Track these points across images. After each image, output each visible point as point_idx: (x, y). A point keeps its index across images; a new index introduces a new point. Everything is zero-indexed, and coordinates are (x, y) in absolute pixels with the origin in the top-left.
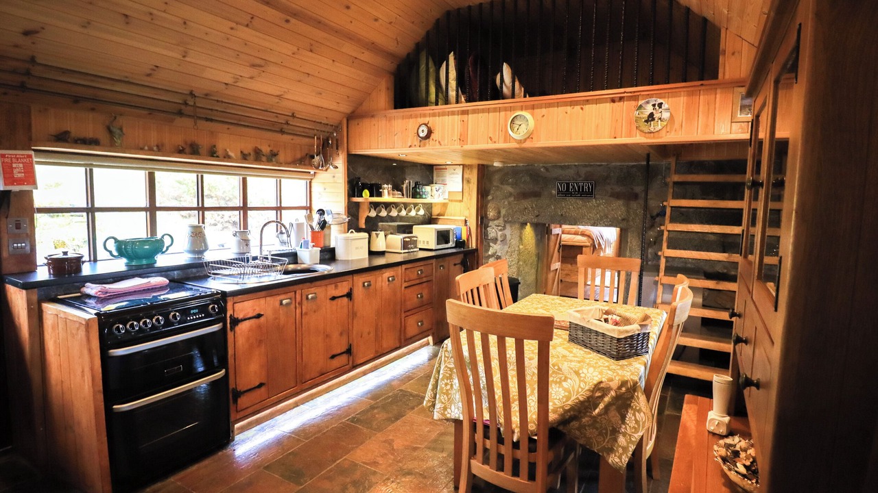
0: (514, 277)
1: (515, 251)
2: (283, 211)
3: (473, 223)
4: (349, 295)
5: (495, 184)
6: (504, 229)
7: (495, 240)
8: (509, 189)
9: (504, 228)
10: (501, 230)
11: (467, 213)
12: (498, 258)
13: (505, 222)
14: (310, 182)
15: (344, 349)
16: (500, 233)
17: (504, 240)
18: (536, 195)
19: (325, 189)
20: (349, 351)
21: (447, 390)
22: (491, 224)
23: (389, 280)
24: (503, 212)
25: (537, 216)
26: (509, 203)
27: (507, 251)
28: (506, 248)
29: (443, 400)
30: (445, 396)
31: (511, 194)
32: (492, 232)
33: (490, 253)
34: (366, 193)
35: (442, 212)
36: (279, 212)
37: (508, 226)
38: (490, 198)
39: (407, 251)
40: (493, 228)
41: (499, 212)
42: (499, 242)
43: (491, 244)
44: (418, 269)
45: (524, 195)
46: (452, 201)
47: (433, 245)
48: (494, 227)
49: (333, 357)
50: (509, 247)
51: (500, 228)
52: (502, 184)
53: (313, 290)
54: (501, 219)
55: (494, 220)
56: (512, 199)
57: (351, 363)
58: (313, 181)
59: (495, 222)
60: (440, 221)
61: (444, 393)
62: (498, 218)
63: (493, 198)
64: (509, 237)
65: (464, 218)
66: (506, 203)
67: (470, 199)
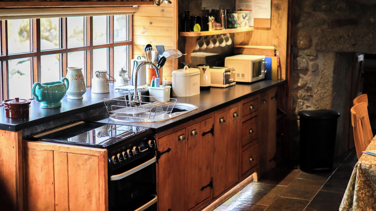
0: (327, 109)
1: (328, 82)
2: (115, 47)
3: (283, 52)
4: (212, 131)
5: (306, 10)
6: (316, 59)
7: (305, 71)
8: (321, 15)
9: (316, 57)
10: (312, 60)
11: (275, 42)
12: (309, 89)
13: (318, 51)
14: (133, 16)
15: (208, 183)
16: (311, 63)
17: (316, 71)
18: (353, 23)
19: (151, 23)
20: (211, 185)
21: (363, 198)
22: (300, 53)
23: (234, 116)
24: (315, 41)
25: (354, 45)
26: (323, 31)
27: (319, 83)
28: (318, 79)
29: (361, 206)
30: (362, 202)
31: (324, 22)
32: (302, 62)
33: (299, 84)
34: (197, 27)
35: (246, 41)
36: (111, 49)
37: (320, 56)
38: (300, 25)
39: (227, 85)
40: (304, 58)
41: (311, 41)
42: (309, 73)
43: (301, 75)
44: (250, 104)
45: (338, 23)
46: (257, 28)
47: (248, 78)
48: (304, 56)
49: (203, 188)
50: (321, 79)
51: (311, 58)
52: (314, 10)
53: (194, 126)
54: (313, 48)
55: (305, 49)
56: (326, 26)
57: (212, 196)
58: (135, 15)
59: (306, 51)
60: (245, 51)
61: (361, 201)
62: (309, 47)
63: (304, 26)
64: (321, 67)
65: (273, 48)
66: (319, 30)
67: (280, 27)
